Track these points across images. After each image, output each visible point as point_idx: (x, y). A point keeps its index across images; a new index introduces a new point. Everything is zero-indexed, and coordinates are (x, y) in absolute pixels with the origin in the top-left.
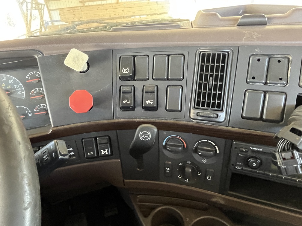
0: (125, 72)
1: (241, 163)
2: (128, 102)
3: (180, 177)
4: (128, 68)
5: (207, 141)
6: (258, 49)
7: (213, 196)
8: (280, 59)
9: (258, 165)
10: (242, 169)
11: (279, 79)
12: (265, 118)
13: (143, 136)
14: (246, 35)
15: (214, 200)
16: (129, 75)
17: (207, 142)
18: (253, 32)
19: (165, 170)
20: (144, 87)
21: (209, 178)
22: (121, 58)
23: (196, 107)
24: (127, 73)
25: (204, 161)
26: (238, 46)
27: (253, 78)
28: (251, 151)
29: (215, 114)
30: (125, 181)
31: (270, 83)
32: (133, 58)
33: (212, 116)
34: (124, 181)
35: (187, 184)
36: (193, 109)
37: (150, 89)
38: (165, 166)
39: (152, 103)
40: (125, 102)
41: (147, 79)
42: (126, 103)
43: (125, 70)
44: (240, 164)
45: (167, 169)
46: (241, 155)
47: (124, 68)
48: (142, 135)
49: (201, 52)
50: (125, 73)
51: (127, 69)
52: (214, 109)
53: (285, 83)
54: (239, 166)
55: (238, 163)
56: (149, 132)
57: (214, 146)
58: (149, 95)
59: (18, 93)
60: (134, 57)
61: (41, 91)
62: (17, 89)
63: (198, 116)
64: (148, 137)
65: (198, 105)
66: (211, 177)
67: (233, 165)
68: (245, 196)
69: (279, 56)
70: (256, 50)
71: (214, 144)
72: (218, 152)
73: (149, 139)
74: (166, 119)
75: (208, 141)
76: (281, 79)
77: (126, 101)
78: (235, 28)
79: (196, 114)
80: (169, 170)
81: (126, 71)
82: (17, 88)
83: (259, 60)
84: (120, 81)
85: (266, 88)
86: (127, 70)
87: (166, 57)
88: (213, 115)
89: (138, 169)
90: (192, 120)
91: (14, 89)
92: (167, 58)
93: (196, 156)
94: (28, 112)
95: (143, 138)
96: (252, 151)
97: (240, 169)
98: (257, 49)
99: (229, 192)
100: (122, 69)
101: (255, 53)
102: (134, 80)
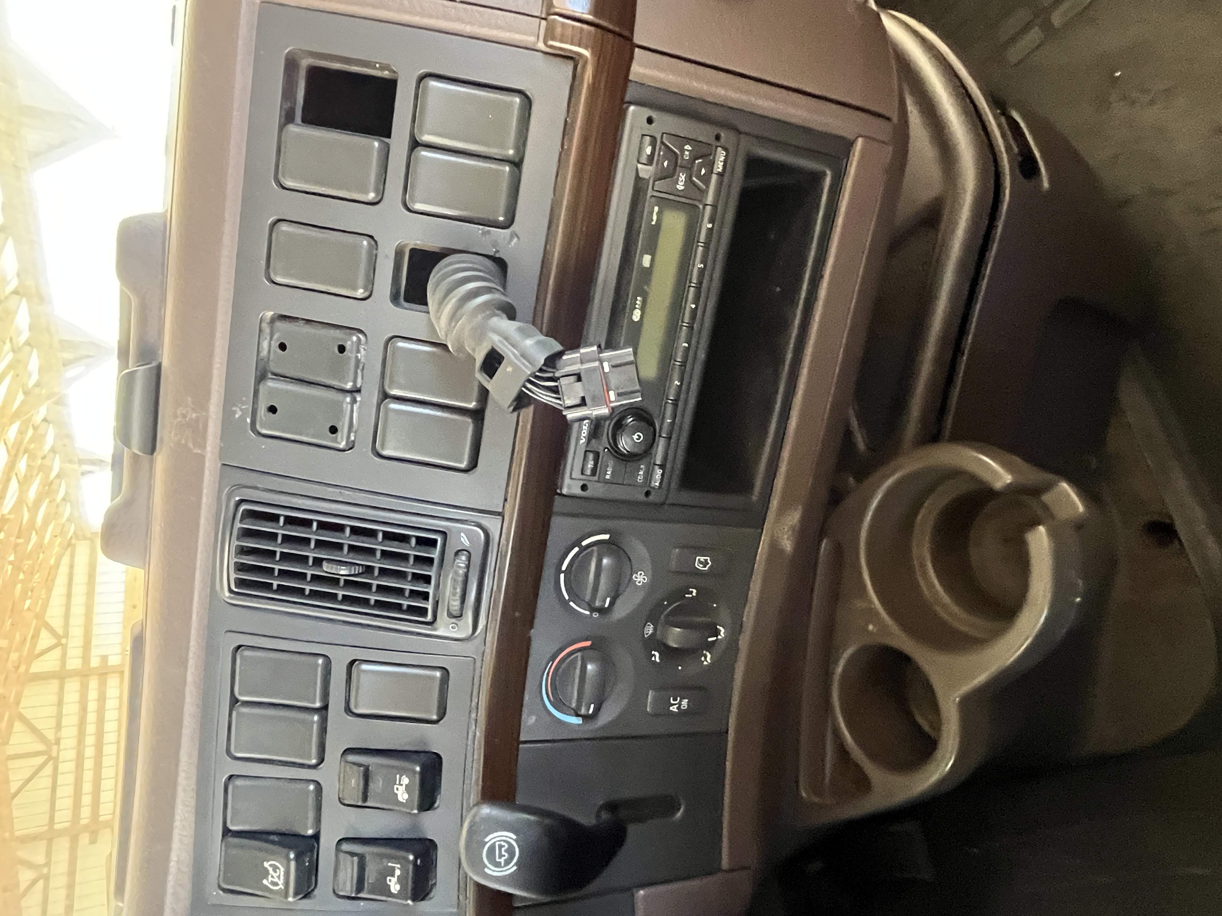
0: (279, 877)
1: (639, 469)
2: (398, 872)
3: (708, 659)
4: (266, 865)
5: (563, 572)
6: (234, 409)
7: (775, 547)
8: (275, 344)
9: (643, 424)
10: (662, 466)
11: (341, 355)
12: (474, 403)
13: (502, 860)
14: (183, 442)
15: (788, 545)
16: (293, 864)
17: (567, 572)
18: (176, 416)
19: (682, 713)
20: (346, 802)
21: (705, 564)
22: (226, 886)
23: (429, 618)
24: (282, 869)
25: (640, 578)
26: (219, 465)
27: (333, 430)
28: (593, 441)
29: (454, 560)
30: (725, 863)
31: (355, 381)
32: (232, 840)
33: (461, 572)
34: (726, 871)
35: (736, 629)
36: (435, 630)
37: (355, 782)
38: (663, 712)
39: (405, 780)
40: (395, 887)
41: (316, 788)
42: (400, 880)
43: (270, 879)
44: (641, 473)
45: (674, 709)
46: (609, 473)
47: (265, 882)
48: (498, 865)
49: (231, 591)
50: (282, 878)
51: (270, 869)
52: (436, 562)
53: (355, 338)
54: (649, 475)
55: (640, 478)
56: (486, 840)
57: (583, 549)
58: (377, 785)
60: (226, 832)
63: (461, 616)
64: (504, 841)
65: (423, 612)
66: (702, 559)
67: (647, 494)
68: (767, 449)
69: (265, 344)
70: (237, 416)
71: (576, 549)
72: (606, 537)
73: (514, 837)
74: (473, 722)
75: (564, 568)
76: (342, 349)
77: (394, 880)
78: (161, 459)
79: (454, 620)
80: (681, 701)
81: (275, 872)
83: (273, 409)
84: (316, 892)
85: (371, 395)
86: (275, 868)
87: (238, 714)
88: (460, 567)
89: (679, 814)
90: (479, 631)
92: (245, 710)
93: (621, 611)
95: (507, 862)
96: (594, 438)
97: (663, 475)
98: (235, 412)
99: (754, 498)
100: (267, 889)
101: (249, 420)
102: (316, 837)
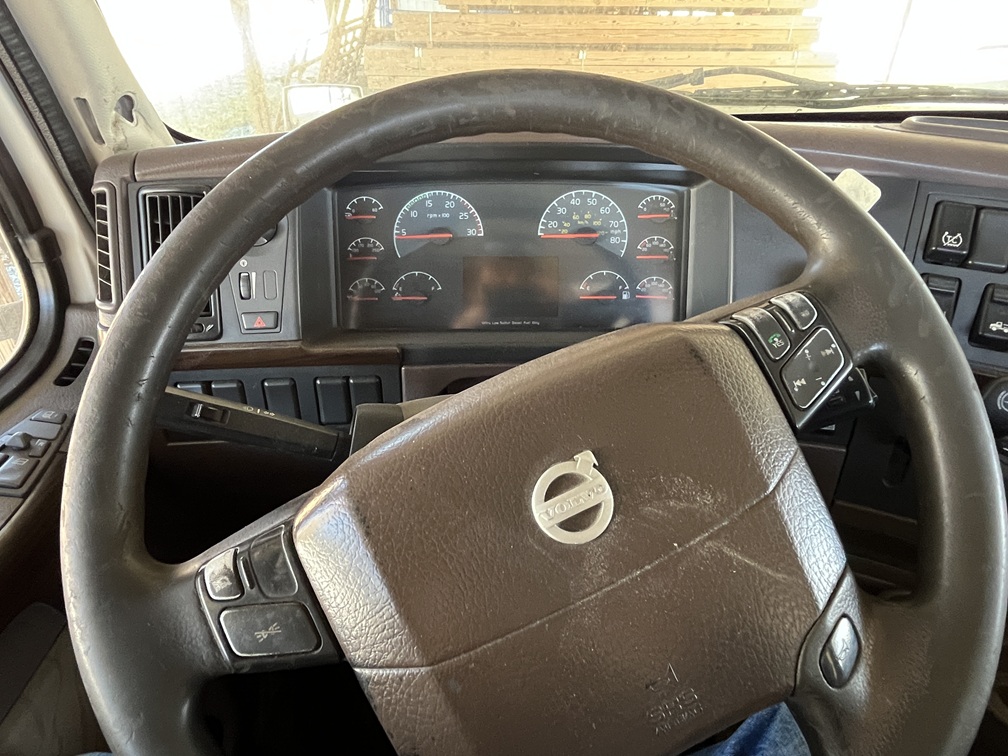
0: (951, 243)
4: (959, 235)
16: (959, 252)
22: (941, 207)
24: (956, 246)
32: (975, 211)
39: (1006, 330)
43: (949, 237)
47: (947, 233)
50: (952, 245)
51: (955, 237)
59: (613, 240)
60: (979, 209)
61: (662, 245)
62: (612, 231)
81: (955, 241)
82: (613, 228)
91: (608, 230)
94: (623, 289)
100: (941, 234)
102: (966, 266)
